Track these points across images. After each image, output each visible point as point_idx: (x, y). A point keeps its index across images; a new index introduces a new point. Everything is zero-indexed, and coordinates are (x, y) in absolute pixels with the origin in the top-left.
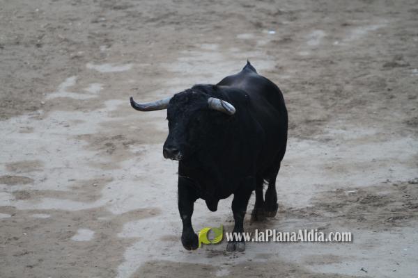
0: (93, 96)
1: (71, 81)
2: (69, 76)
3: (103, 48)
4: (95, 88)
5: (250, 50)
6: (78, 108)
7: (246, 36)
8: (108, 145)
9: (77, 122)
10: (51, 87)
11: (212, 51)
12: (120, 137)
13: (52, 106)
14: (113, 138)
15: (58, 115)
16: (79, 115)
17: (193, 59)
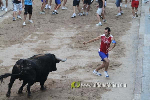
0: (35, 39)
1: (30, 36)
2: (30, 35)
3: (38, 28)
4: (36, 37)
5: (72, 29)
6: (31, 42)
7: (71, 26)
8: (38, 51)
9: (31, 45)
10: (25, 37)
11: (63, 29)
12: (41, 49)
13: (25, 41)
14: (40, 49)
15: (27, 44)
16: (32, 44)
17: (59, 31)
